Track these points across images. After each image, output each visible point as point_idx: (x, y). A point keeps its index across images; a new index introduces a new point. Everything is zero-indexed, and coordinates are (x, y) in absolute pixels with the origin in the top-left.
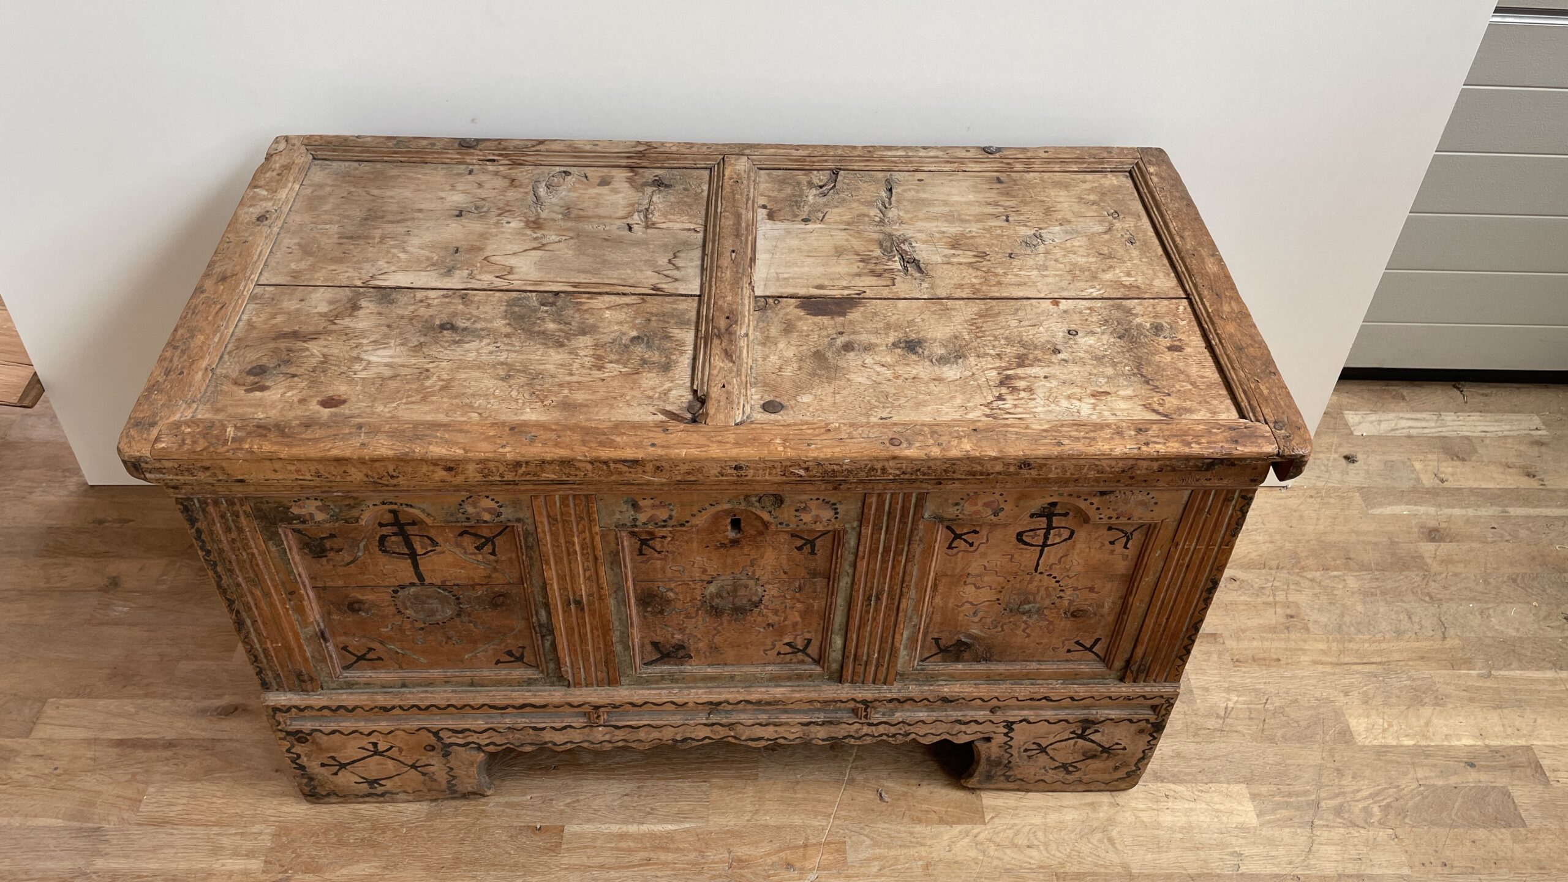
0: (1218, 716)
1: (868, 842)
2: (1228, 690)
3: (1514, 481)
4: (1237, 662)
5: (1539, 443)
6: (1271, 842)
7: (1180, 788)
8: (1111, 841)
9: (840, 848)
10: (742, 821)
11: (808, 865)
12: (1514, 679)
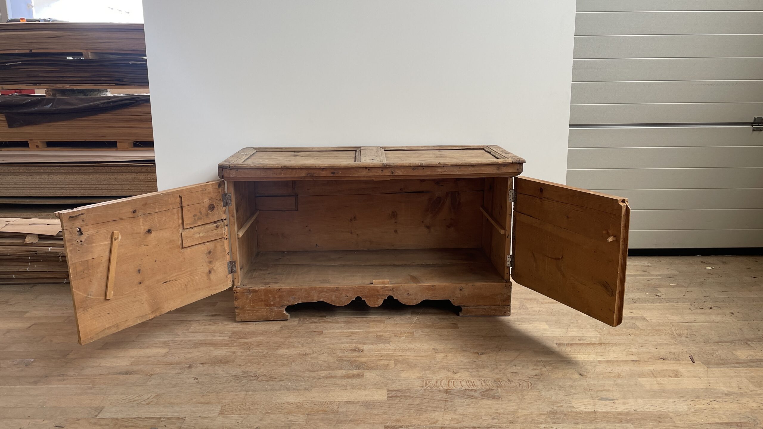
0: (536, 312)
1: (421, 332)
2: (540, 308)
3: (638, 273)
4: (543, 303)
5: (648, 266)
6: (553, 331)
7: (522, 323)
8: (500, 331)
9: (413, 333)
10: (381, 329)
11: (401, 336)
12: (637, 305)
